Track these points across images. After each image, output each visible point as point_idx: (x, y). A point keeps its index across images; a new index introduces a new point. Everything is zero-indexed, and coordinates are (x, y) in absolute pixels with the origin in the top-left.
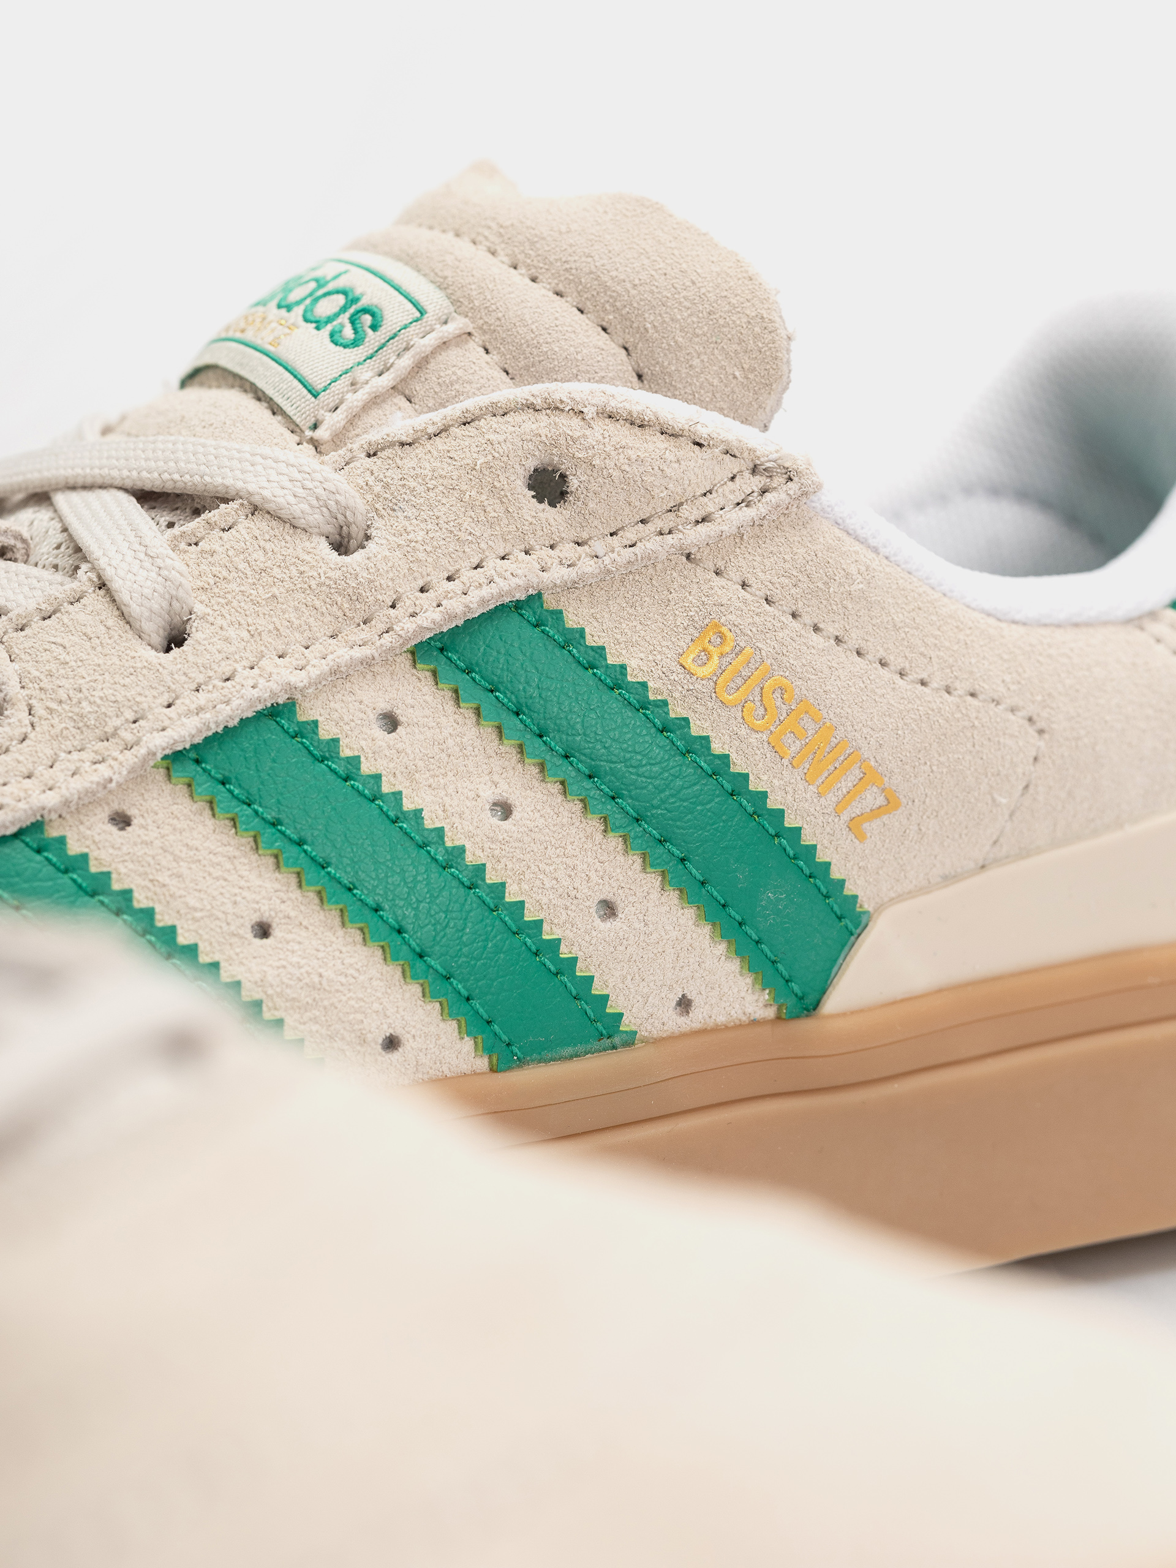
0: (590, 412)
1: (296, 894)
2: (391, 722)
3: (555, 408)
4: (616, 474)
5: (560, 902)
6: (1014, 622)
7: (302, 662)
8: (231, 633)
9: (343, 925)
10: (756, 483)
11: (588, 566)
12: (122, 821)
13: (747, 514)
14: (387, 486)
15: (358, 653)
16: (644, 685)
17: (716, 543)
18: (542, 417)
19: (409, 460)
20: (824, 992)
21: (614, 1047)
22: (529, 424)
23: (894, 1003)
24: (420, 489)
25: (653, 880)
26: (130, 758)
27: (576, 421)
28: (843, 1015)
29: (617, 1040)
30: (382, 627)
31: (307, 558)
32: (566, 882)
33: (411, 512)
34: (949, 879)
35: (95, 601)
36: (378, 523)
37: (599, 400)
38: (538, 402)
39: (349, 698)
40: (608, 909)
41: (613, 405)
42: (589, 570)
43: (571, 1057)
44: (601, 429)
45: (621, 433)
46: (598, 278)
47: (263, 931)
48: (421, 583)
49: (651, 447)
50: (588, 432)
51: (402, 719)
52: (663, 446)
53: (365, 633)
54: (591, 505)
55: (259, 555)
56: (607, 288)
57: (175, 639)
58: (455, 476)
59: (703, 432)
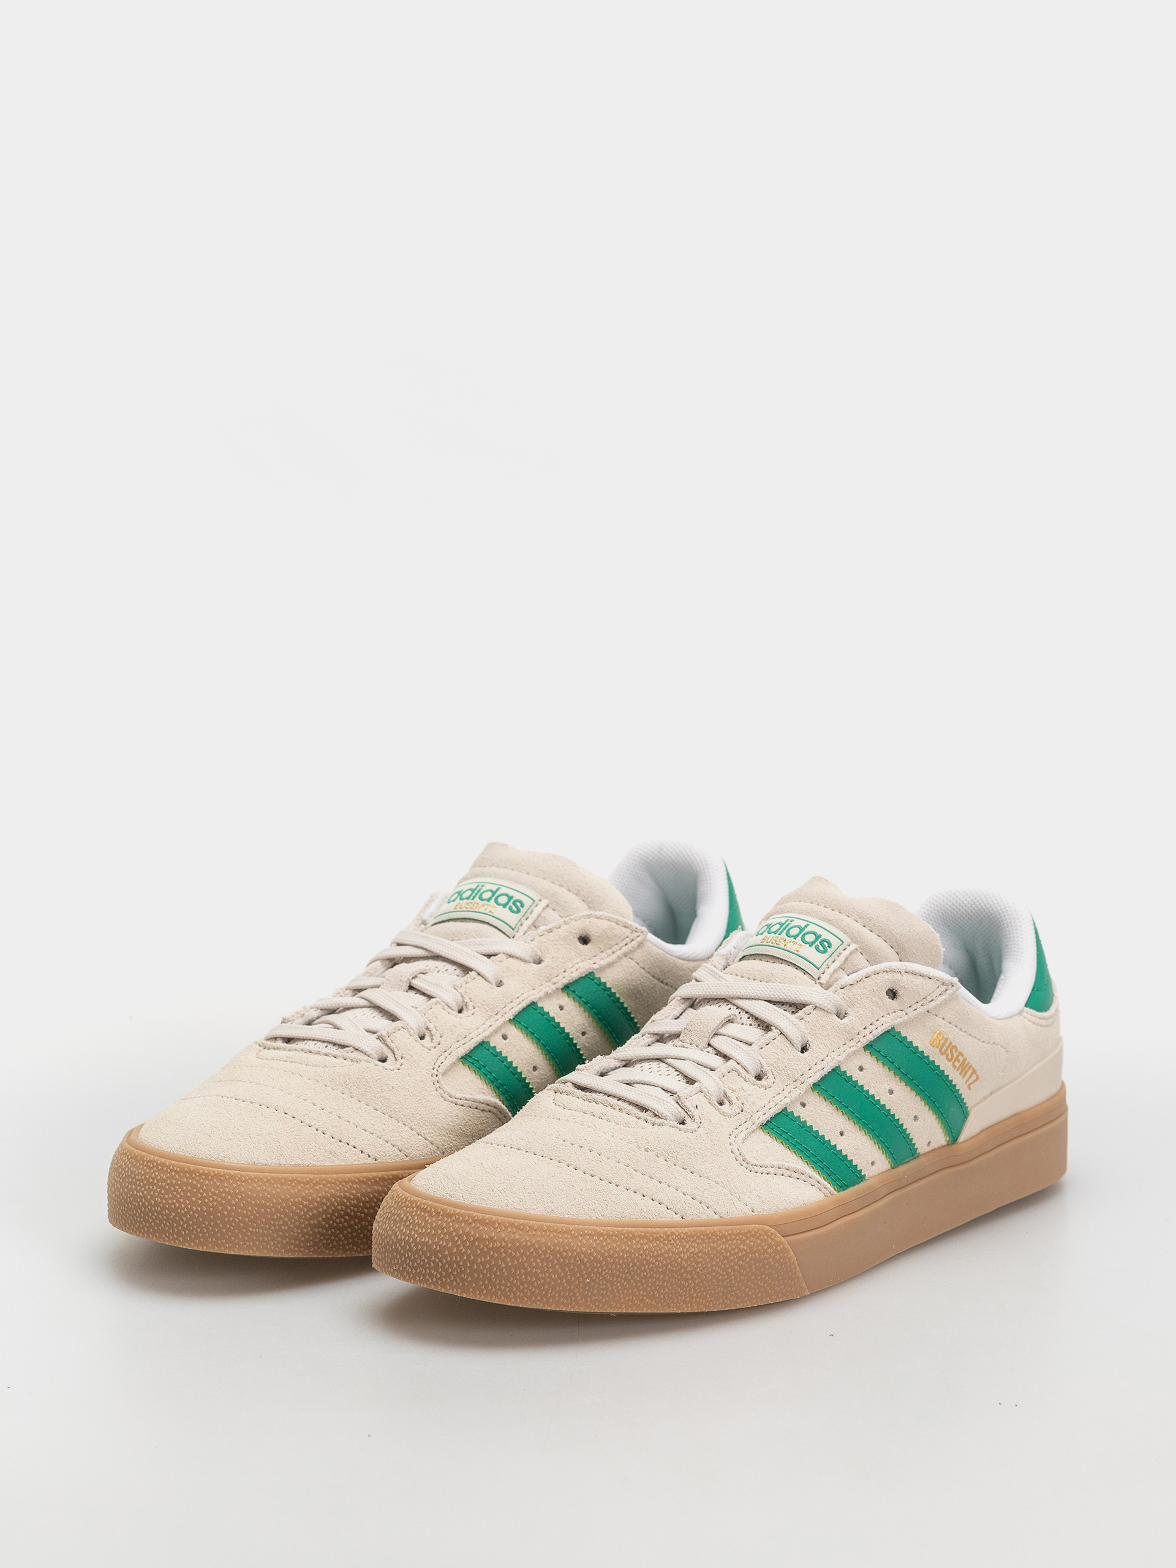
0: (903, 972)
1: (848, 1122)
2: (861, 1069)
3: (892, 971)
4: (911, 990)
5: (906, 1118)
6: (998, 1019)
7: (839, 1053)
8: (821, 1046)
9: (860, 1130)
10: (943, 988)
11: (906, 1017)
12: (804, 1105)
13: (943, 997)
14: (849, 998)
15: (853, 1049)
16: (923, 1052)
17: (935, 1008)
18: (889, 974)
19: (854, 989)
20: (959, 1136)
21: (915, 1158)
22: (886, 976)
23: (973, 1137)
24: (859, 998)
25: (927, 1108)
26: (804, 1086)
27: (899, 975)
28: (964, 1142)
29: (916, 1156)
30: (857, 1041)
31: (833, 1021)
32: (907, 1111)
33: (858, 1005)
34: (985, 1098)
35: (781, 1038)
36: (849, 1009)
37: (904, 968)
38: (888, 970)
39: (851, 1063)
40: (916, 1118)
41: (908, 969)
42: (906, 1019)
43: (907, 1162)
44: (906, 976)
45: (910, 977)
46: (891, 932)
47: (842, 1134)
48: (864, 1027)
49: (918, 981)
50: (903, 978)
51: (864, 1068)
52: (921, 980)
53: (852, 1043)
54: (905, 999)
55: (821, 1022)
56: (894, 936)
57: (804, 1049)
58: (868, 993)
59: (931, 975)
